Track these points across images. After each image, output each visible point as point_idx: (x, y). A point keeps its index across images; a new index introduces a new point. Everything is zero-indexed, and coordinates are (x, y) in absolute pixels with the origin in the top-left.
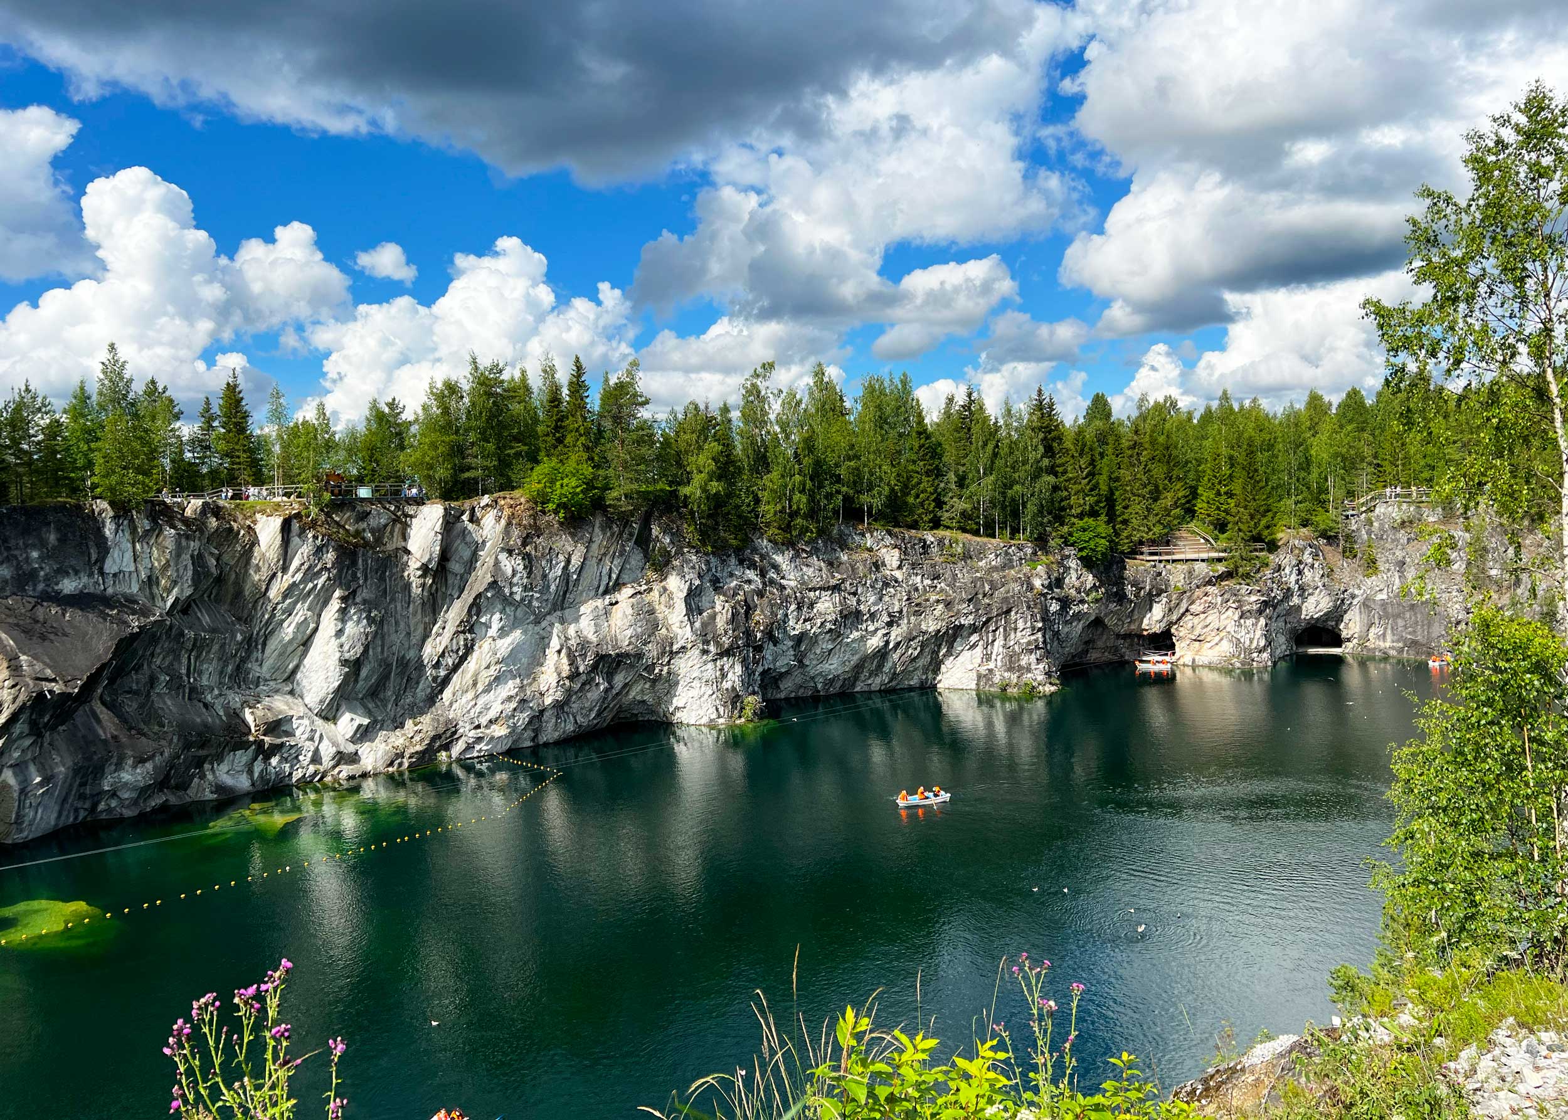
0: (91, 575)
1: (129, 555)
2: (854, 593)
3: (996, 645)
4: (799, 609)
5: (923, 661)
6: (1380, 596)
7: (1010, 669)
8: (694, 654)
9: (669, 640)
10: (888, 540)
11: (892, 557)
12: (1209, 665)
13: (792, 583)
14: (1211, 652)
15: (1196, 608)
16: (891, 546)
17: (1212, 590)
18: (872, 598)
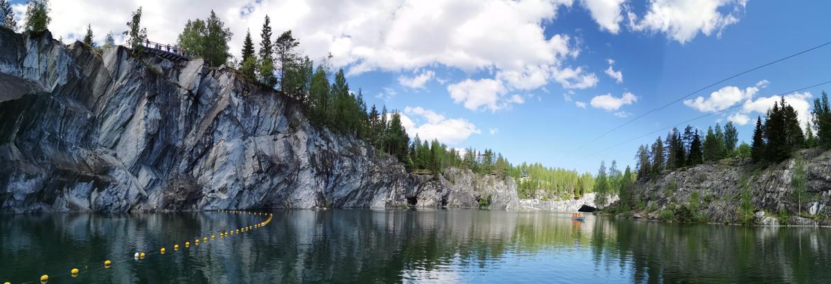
0: (17, 67)
1: (36, 59)
2: (355, 162)
3: (392, 192)
4: (339, 162)
5: (368, 196)
6: (457, 191)
7: (397, 200)
8: (308, 172)
9: (299, 163)
10: (363, 144)
11: (364, 152)
12: (428, 206)
13: (337, 151)
14: (427, 203)
15: (425, 188)
16: (365, 147)
17: (430, 183)
18: (360, 166)
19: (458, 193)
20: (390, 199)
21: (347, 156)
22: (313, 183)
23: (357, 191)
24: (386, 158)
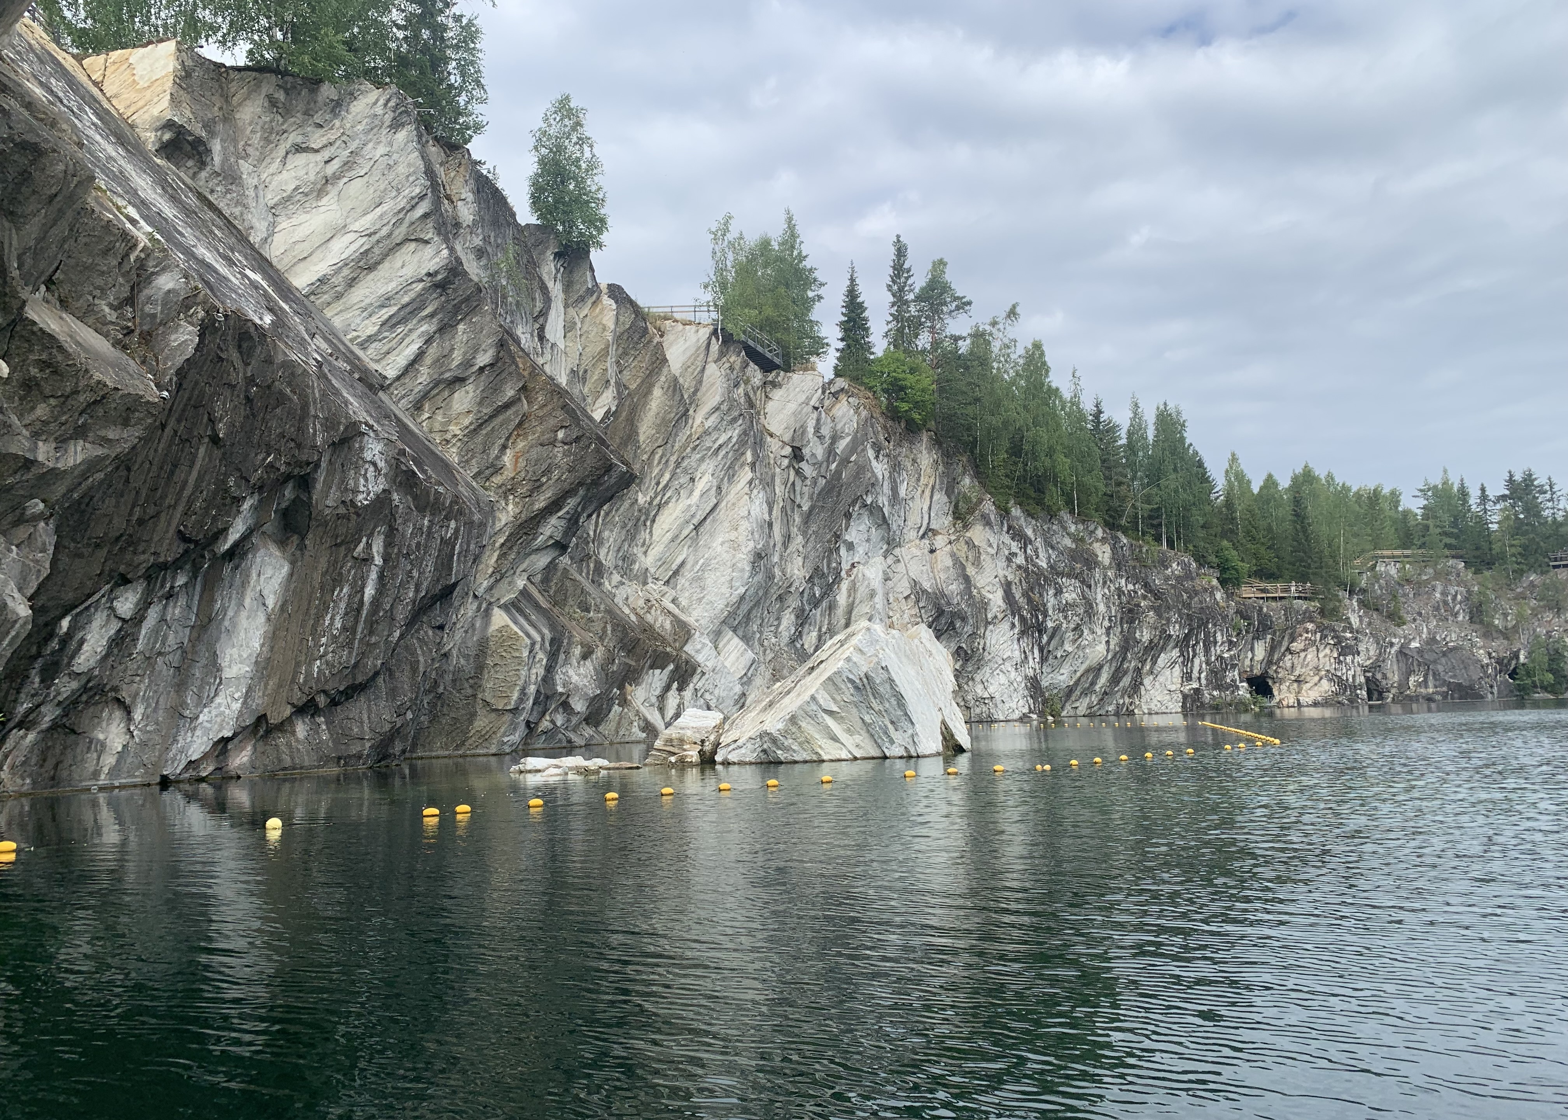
2: (1090, 587)
3: (1197, 661)
4: (1055, 595)
5: (1126, 681)
6: (1415, 645)
7: (1218, 687)
8: (1006, 625)
9: (984, 605)
10: (1100, 533)
11: (1104, 553)
12: (1315, 704)
13: (1045, 566)
14: (1310, 694)
15: (1296, 646)
16: (1103, 540)
17: (1310, 626)
18: (1099, 597)
19: (1420, 651)
20: (1195, 685)
21: (1069, 576)
22: (1017, 655)
23: (1097, 670)
24: (1164, 563)
